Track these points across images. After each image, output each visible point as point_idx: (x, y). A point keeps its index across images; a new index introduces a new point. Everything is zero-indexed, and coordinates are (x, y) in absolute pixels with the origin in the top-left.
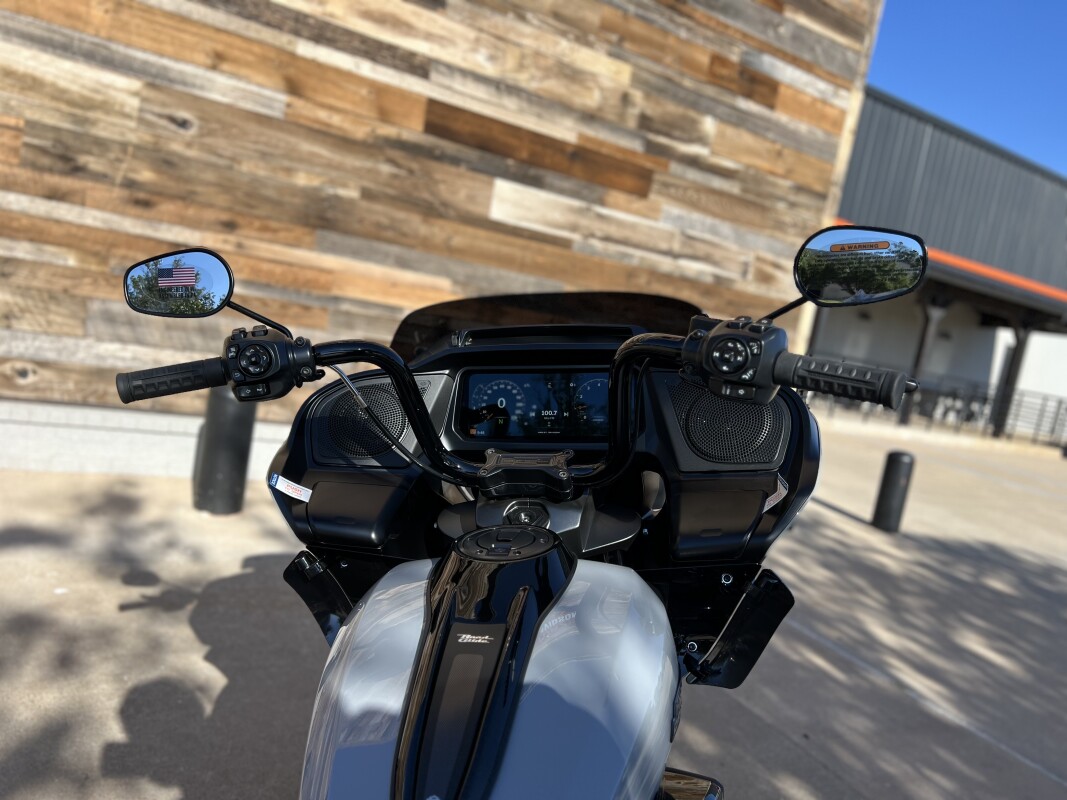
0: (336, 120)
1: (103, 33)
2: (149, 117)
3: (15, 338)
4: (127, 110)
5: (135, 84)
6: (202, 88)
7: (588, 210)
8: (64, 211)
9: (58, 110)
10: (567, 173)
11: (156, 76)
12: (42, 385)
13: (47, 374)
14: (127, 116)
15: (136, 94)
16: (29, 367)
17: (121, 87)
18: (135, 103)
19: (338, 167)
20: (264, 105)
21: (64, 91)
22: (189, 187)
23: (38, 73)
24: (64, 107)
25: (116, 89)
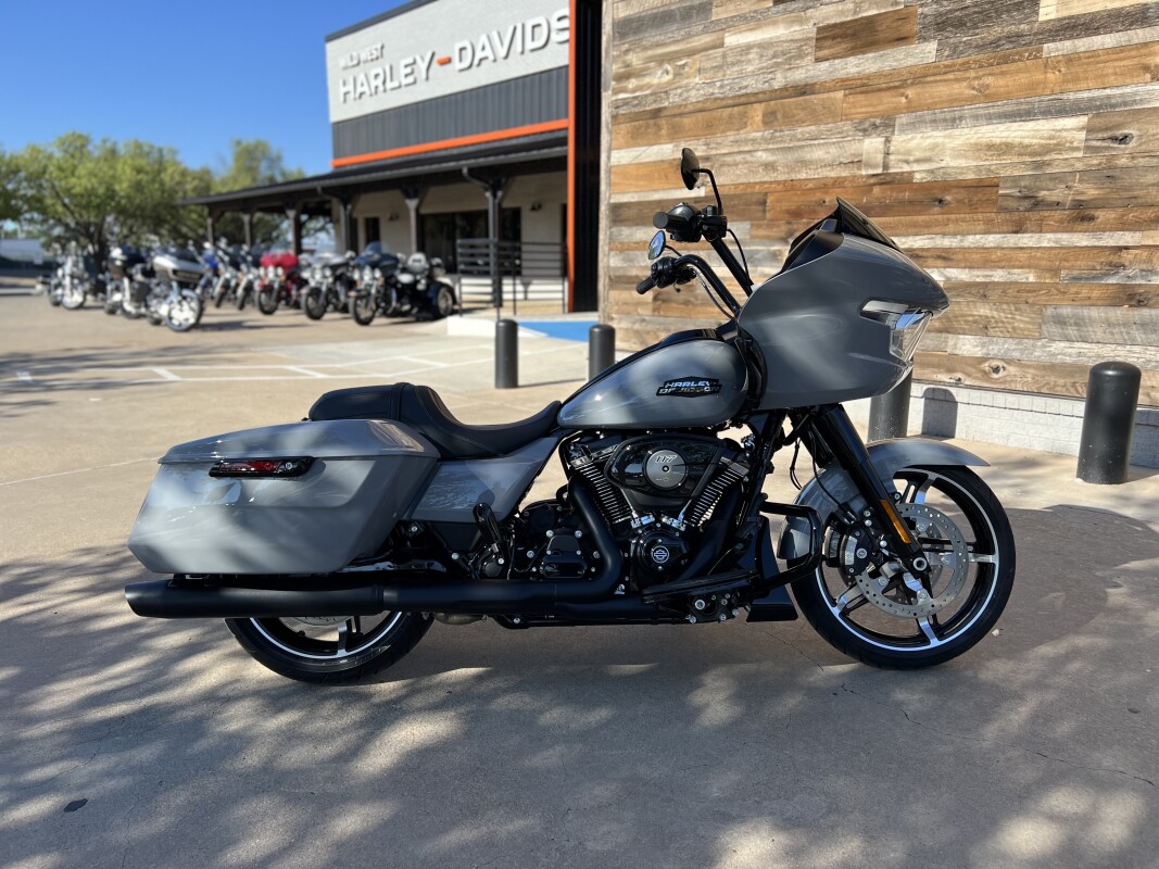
1: (1057, 90)
2: (1095, 143)
3: (991, 343)
4: (1076, 144)
5: (1083, 120)
6: (1142, 101)
8: (1026, 240)
9: (1023, 163)
11: (1100, 107)
12: (1009, 379)
13: (1012, 369)
14: (1077, 149)
15: (1083, 129)
16: (1000, 364)
17: (1071, 127)
18: (1082, 135)
21: (1028, 146)
22: (1131, 194)
23: (1009, 140)
24: (1028, 159)
25: (1065, 130)
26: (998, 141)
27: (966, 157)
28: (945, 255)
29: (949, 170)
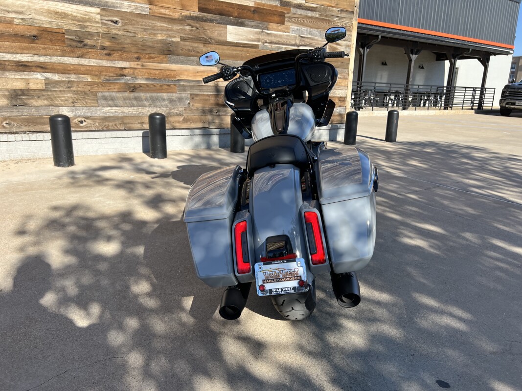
0: (167, 12)
2: (105, 21)
3: (77, 110)
4: (97, 20)
5: (98, 10)
6: (120, 7)
7: (263, 32)
8: (84, 61)
9: (75, 24)
10: (253, 19)
11: (104, 6)
12: (88, 125)
13: (89, 121)
14: (97, 22)
15: (99, 14)
16: (83, 119)
17: (93, 12)
18: (99, 17)
19: (171, 31)
20: (141, 11)
21: (75, 17)
22: (122, 46)
23: (65, 12)
24: (76, 23)
25: (91, 13)
26: (60, 11)
27: (44, 16)
28: (41, 66)
29: (35, 21)
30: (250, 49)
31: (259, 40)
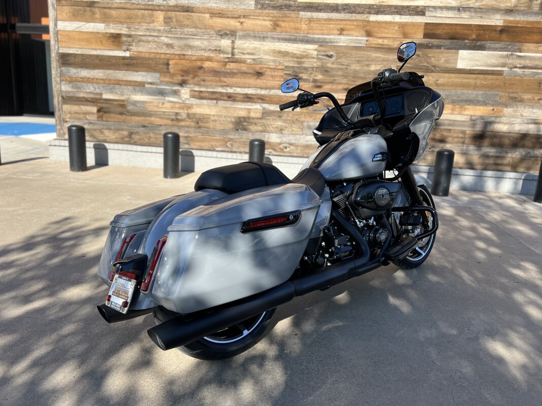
0: (386, 42)
1: (306, 32)
2: (320, 57)
3: (283, 136)
4: (313, 56)
5: (316, 46)
6: (337, 42)
7: (512, 55)
9: (294, 61)
10: (499, 40)
11: (322, 42)
12: (291, 151)
13: (292, 147)
14: (314, 58)
15: (316, 50)
16: (288, 145)
17: (311, 48)
18: (316, 53)
19: (387, 60)
20: (358, 43)
21: (295, 54)
22: (333, 78)
23: (287, 50)
24: (295, 59)
25: (310, 50)
26: (283, 50)
27: (270, 55)
28: (262, 98)
29: (262, 60)
30: (490, 77)
31: (504, 65)
